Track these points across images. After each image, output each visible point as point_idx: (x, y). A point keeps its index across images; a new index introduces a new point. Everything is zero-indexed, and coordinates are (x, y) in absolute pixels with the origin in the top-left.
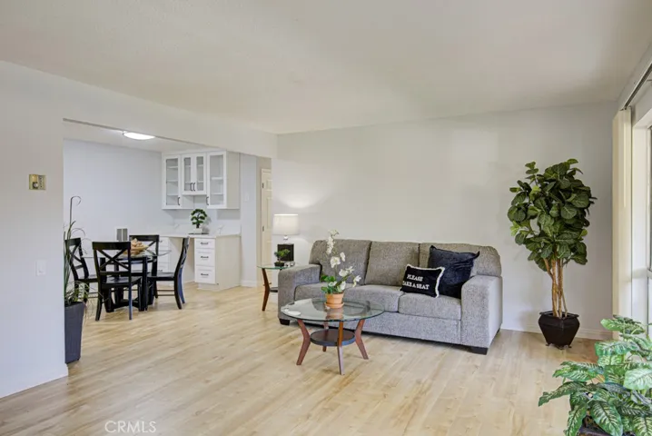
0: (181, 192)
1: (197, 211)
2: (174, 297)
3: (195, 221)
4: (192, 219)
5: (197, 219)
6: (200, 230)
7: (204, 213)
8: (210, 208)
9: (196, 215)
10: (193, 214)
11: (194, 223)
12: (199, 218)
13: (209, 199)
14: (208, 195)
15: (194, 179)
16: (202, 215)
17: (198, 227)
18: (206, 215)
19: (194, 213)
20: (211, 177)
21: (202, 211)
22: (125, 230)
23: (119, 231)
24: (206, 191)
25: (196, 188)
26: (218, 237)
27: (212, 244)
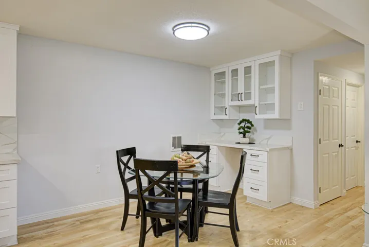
0: (228, 102)
1: (244, 120)
2: (228, 217)
3: (242, 130)
4: (239, 129)
5: (244, 129)
6: (246, 140)
7: (250, 123)
8: (257, 118)
9: (243, 125)
10: (239, 124)
11: (240, 133)
12: (246, 128)
13: (257, 109)
14: (257, 105)
15: (241, 89)
16: (249, 125)
17: (244, 136)
18: (252, 125)
19: (241, 122)
20: (260, 85)
21: (248, 121)
22: (180, 138)
23: (174, 138)
24: (255, 100)
25: (243, 99)
26: (271, 150)
27: (264, 156)
